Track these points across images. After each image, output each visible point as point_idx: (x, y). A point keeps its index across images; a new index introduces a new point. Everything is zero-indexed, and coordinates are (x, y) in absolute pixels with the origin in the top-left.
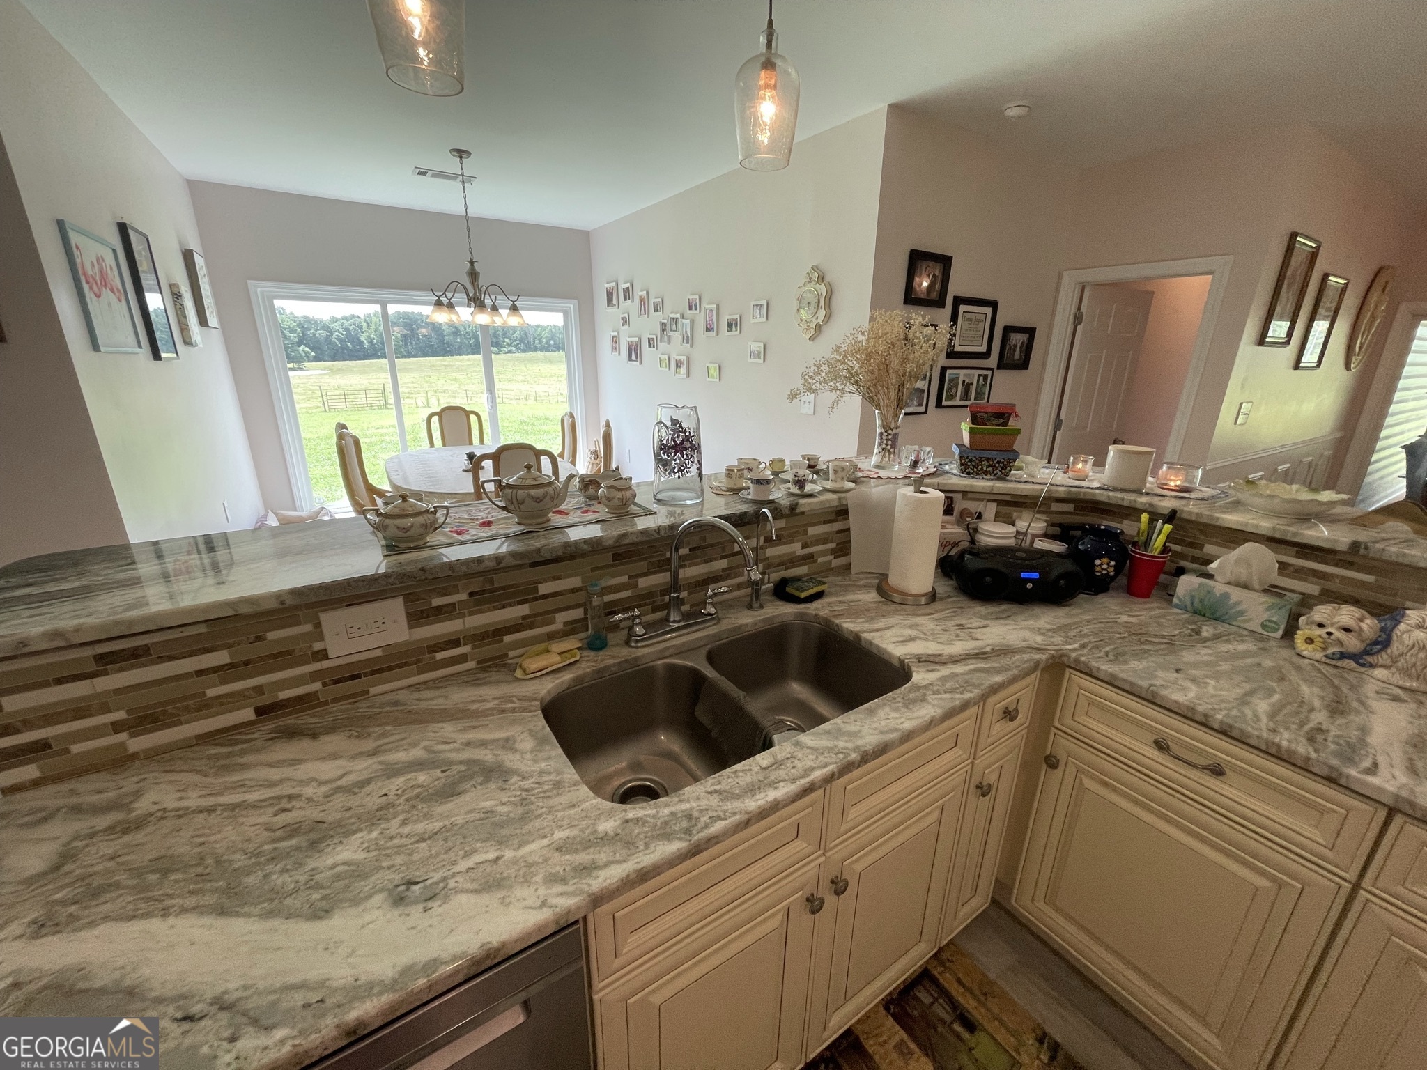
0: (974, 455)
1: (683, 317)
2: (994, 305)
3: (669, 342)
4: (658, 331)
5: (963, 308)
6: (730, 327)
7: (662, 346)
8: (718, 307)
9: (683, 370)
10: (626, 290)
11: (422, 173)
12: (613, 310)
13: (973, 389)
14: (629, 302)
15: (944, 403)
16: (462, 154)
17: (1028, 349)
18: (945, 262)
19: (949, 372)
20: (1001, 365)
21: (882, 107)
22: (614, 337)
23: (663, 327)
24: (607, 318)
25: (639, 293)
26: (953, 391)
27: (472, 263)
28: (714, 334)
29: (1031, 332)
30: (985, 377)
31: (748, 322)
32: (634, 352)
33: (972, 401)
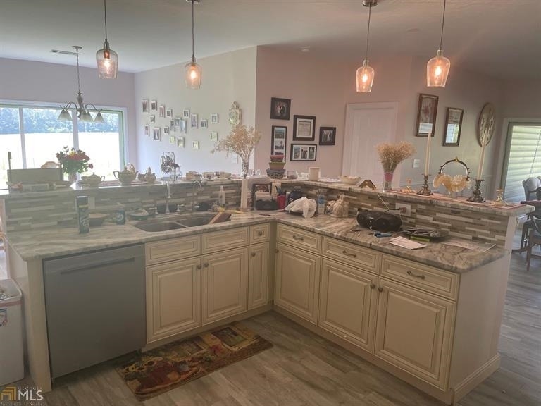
0: (271, 171)
1: (181, 119)
2: (314, 118)
3: (175, 131)
4: (170, 126)
5: (298, 120)
6: (203, 124)
7: (172, 132)
8: (197, 116)
9: (182, 145)
10: (153, 104)
11: (55, 52)
12: (146, 113)
13: (308, 153)
14: (154, 111)
15: (293, 159)
16: (77, 48)
17: (333, 136)
18: (288, 102)
19: (294, 146)
20: (321, 144)
21: (254, 46)
22: (146, 127)
23: (172, 123)
24: (144, 118)
25: (160, 106)
26: (297, 154)
27: (80, 94)
28: (195, 128)
29: (334, 129)
30: (313, 148)
31: (211, 122)
32: (157, 135)
33: (307, 159)
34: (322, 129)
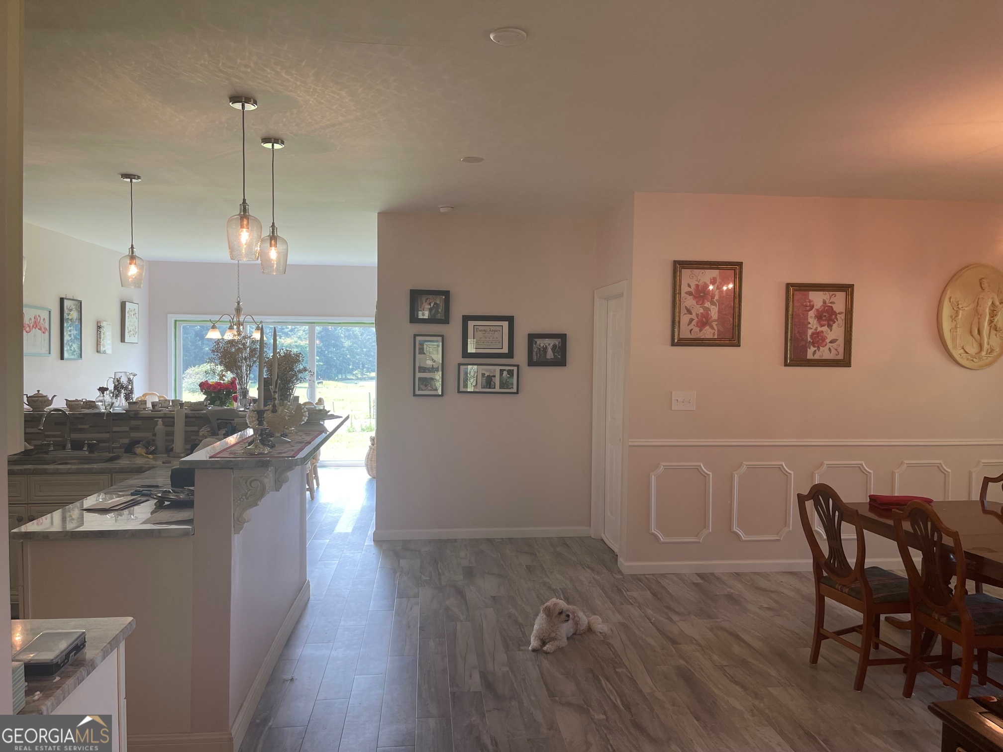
2: (510, 320)
5: (472, 323)
13: (497, 380)
15: (463, 389)
17: (562, 350)
18: (444, 294)
19: (463, 367)
27: (238, 303)
30: (510, 371)
33: (497, 389)
34: (532, 338)
